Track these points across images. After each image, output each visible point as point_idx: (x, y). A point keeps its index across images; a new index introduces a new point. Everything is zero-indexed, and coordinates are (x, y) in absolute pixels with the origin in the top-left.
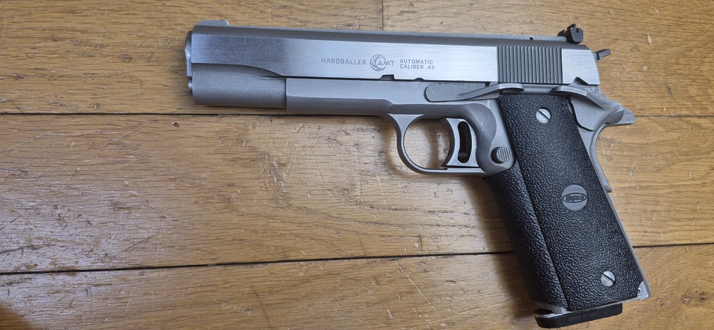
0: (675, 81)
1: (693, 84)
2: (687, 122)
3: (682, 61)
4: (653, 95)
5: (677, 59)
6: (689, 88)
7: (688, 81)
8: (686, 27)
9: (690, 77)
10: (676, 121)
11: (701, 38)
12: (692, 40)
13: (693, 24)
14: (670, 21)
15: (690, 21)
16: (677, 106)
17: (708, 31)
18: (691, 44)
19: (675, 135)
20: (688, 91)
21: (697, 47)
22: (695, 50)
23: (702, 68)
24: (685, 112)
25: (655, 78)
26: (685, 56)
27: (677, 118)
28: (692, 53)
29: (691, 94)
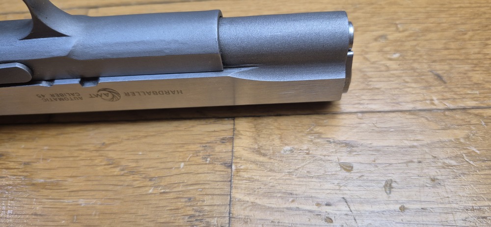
0: (447, 67)
1: (477, 69)
2: (476, 115)
3: (453, 45)
4: (414, 85)
5: (445, 43)
6: (470, 74)
7: (467, 67)
8: (452, 12)
9: (470, 61)
10: (458, 116)
11: (476, 21)
12: (463, 24)
13: (461, 9)
14: (428, 9)
15: (457, 6)
16: (455, 96)
17: (485, 13)
18: (462, 28)
19: (461, 134)
20: (469, 78)
21: (473, 30)
22: (470, 33)
23: (486, 51)
24: (470, 103)
25: (416, 65)
26: (457, 40)
27: (459, 112)
28: (467, 37)
29: (475, 80)
